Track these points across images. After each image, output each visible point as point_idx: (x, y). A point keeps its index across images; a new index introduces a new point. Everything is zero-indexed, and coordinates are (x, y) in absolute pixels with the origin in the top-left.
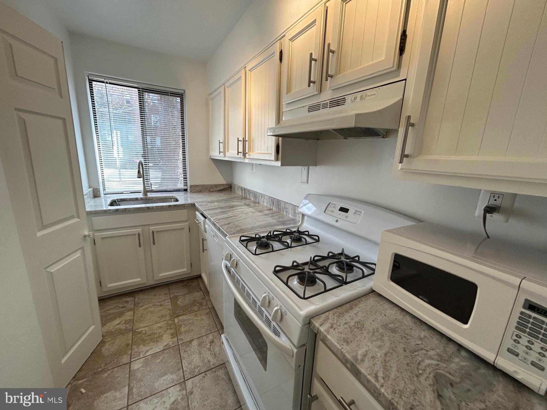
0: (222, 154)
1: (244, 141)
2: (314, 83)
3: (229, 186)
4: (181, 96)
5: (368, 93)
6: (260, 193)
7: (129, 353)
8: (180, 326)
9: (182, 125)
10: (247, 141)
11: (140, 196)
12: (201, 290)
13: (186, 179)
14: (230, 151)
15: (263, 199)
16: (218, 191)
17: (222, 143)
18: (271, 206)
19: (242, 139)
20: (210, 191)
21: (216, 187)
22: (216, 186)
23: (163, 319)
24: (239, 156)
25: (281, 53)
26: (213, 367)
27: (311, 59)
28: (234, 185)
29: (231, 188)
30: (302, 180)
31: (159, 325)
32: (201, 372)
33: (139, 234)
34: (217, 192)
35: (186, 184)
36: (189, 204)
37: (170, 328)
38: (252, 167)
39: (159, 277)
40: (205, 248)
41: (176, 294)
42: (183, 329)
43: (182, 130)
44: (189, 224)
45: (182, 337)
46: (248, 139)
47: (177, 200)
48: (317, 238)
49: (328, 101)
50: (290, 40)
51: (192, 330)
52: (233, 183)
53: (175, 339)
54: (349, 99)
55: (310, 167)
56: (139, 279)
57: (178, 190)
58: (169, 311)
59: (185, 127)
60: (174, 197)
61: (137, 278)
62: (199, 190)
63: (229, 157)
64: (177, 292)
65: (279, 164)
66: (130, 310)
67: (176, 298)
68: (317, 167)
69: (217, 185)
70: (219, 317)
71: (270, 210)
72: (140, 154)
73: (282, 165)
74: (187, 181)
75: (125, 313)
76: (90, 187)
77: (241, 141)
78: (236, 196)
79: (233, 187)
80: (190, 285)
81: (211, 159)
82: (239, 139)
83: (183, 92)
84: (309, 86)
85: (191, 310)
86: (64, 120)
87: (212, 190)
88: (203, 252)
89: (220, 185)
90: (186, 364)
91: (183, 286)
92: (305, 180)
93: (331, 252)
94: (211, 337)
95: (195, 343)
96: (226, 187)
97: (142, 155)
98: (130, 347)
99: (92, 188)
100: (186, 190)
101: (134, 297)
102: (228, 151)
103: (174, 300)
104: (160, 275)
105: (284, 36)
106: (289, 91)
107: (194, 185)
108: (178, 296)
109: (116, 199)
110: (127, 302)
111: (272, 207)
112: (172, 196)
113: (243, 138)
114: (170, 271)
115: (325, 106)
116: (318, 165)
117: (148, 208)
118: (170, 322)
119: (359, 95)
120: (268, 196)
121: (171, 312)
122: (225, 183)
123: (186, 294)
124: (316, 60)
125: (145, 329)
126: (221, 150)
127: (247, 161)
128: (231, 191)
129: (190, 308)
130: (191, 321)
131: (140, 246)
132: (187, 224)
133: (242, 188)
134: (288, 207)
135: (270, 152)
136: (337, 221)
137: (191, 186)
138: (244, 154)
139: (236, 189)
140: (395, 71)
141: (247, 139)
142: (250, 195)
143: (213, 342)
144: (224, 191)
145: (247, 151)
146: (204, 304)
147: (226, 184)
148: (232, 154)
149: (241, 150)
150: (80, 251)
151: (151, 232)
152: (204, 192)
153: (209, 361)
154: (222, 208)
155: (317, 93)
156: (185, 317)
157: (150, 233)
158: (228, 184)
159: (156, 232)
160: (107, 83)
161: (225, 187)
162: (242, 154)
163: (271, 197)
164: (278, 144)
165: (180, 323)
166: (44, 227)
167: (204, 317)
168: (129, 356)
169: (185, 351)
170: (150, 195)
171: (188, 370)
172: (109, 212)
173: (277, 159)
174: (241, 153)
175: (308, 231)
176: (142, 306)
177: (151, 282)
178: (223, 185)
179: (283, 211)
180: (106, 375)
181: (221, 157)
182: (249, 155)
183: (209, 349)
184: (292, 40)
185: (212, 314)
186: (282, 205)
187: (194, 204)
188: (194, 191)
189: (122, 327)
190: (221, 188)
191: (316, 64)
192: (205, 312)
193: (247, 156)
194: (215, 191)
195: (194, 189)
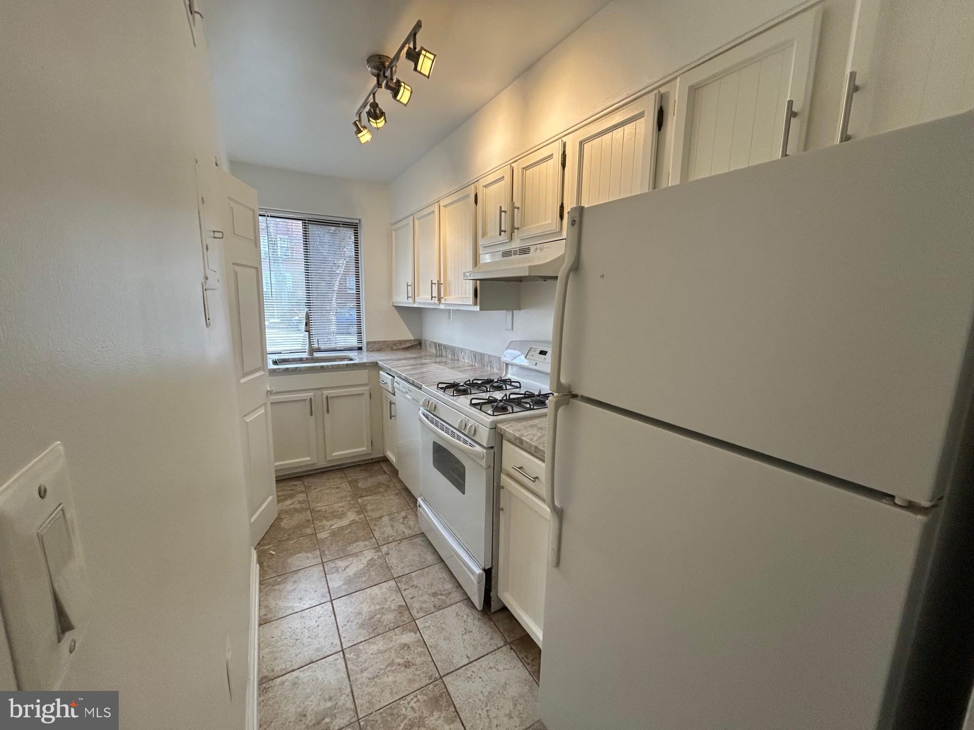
0: (410, 300)
1: (439, 284)
2: (505, 231)
3: (418, 343)
4: (355, 227)
5: (545, 245)
6: (459, 348)
7: (312, 526)
8: (365, 505)
9: (356, 263)
10: (442, 284)
11: (305, 355)
12: (385, 473)
13: (361, 333)
14: (421, 296)
15: (463, 354)
16: (402, 349)
17: (410, 286)
18: (472, 362)
19: (436, 282)
20: (392, 350)
21: (401, 344)
22: (400, 342)
23: (344, 500)
24: (433, 301)
25: (476, 196)
26: (408, 536)
27: (501, 211)
28: (425, 340)
29: (421, 346)
30: (507, 328)
31: (339, 504)
32: (395, 540)
33: (311, 399)
35: (360, 341)
36: (371, 363)
37: (354, 507)
38: (449, 316)
39: (332, 456)
40: (392, 414)
41: (355, 478)
42: (369, 507)
43: (356, 272)
44: (370, 389)
45: (369, 514)
46: (444, 282)
47: (351, 360)
48: (518, 385)
49: (518, 249)
50: (484, 186)
51: (380, 508)
52: (423, 338)
53: (362, 516)
54: (532, 249)
55: (515, 311)
56: (309, 459)
57: (350, 349)
58: (349, 493)
59: (360, 266)
60: (348, 356)
61: (306, 457)
62: (378, 349)
63: (420, 303)
64: (356, 476)
65: (477, 308)
66: (302, 492)
67: (356, 481)
68: (522, 311)
69: (402, 341)
70: (413, 492)
71: (472, 366)
72: (303, 303)
73: (481, 309)
74: (361, 336)
75: (295, 495)
77: (435, 284)
78: (427, 354)
79: (423, 345)
80: (371, 469)
81: (393, 307)
82: (433, 282)
83: (358, 222)
84: (500, 235)
85: (376, 492)
86: (257, 269)
87: (394, 348)
88: (391, 418)
89: (407, 341)
90: (378, 534)
91: (361, 470)
92: (510, 328)
93: (527, 392)
94: (403, 514)
95: (386, 519)
96: (414, 344)
97: (306, 303)
98: (312, 522)
100: (360, 349)
101: (302, 481)
102: (418, 295)
103: (353, 483)
104: (334, 454)
105: (478, 180)
106: (484, 234)
107: (372, 342)
108: (358, 479)
109: (278, 359)
110: (295, 485)
111: (474, 363)
112: (345, 356)
113: (438, 281)
114: (345, 450)
115: (515, 253)
116: (523, 309)
117: (322, 367)
118: (352, 502)
119: (539, 246)
120: (469, 350)
121: (351, 493)
122: (412, 338)
123: (368, 477)
124: (505, 212)
125: (325, 508)
126: (410, 295)
127: (442, 307)
128: (421, 348)
129: (375, 489)
130: (378, 501)
131: (312, 415)
132: (368, 388)
133: (435, 343)
134: (492, 360)
135: (469, 296)
136: (536, 364)
137: (368, 343)
138: (439, 300)
139: (427, 345)
140: (558, 232)
141: (442, 282)
142: (446, 351)
143: (406, 518)
144: (412, 349)
145: (442, 296)
146: (391, 486)
147: (414, 340)
148: (424, 299)
149: (435, 294)
150: (263, 407)
151: (324, 397)
152: (385, 351)
153: (404, 532)
154: (412, 365)
155: (507, 241)
156: (369, 498)
157: (323, 400)
158: (417, 340)
159: (331, 397)
160: (268, 216)
161: (412, 344)
162: (437, 299)
163: (473, 351)
164: (476, 287)
165: (365, 503)
166: (245, 375)
167: (391, 497)
168: (313, 529)
169: (375, 525)
170: (316, 355)
171: (381, 538)
172: (278, 371)
173: (475, 304)
174: (435, 297)
175: (510, 379)
176: (315, 489)
177: (322, 464)
178: (410, 340)
179: (487, 366)
180: (292, 542)
181: (409, 303)
182: (445, 300)
183: (403, 523)
184: (486, 186)
185: (403, 495)
186: (486, 359)
187: (377, 363)
188: (371, 349)
189: (298, 506)
190: (408, 345)
191: (505, 215)
192: (393, 492)
193: (443, 301)
194: (399, 349)
195: (371, 346)
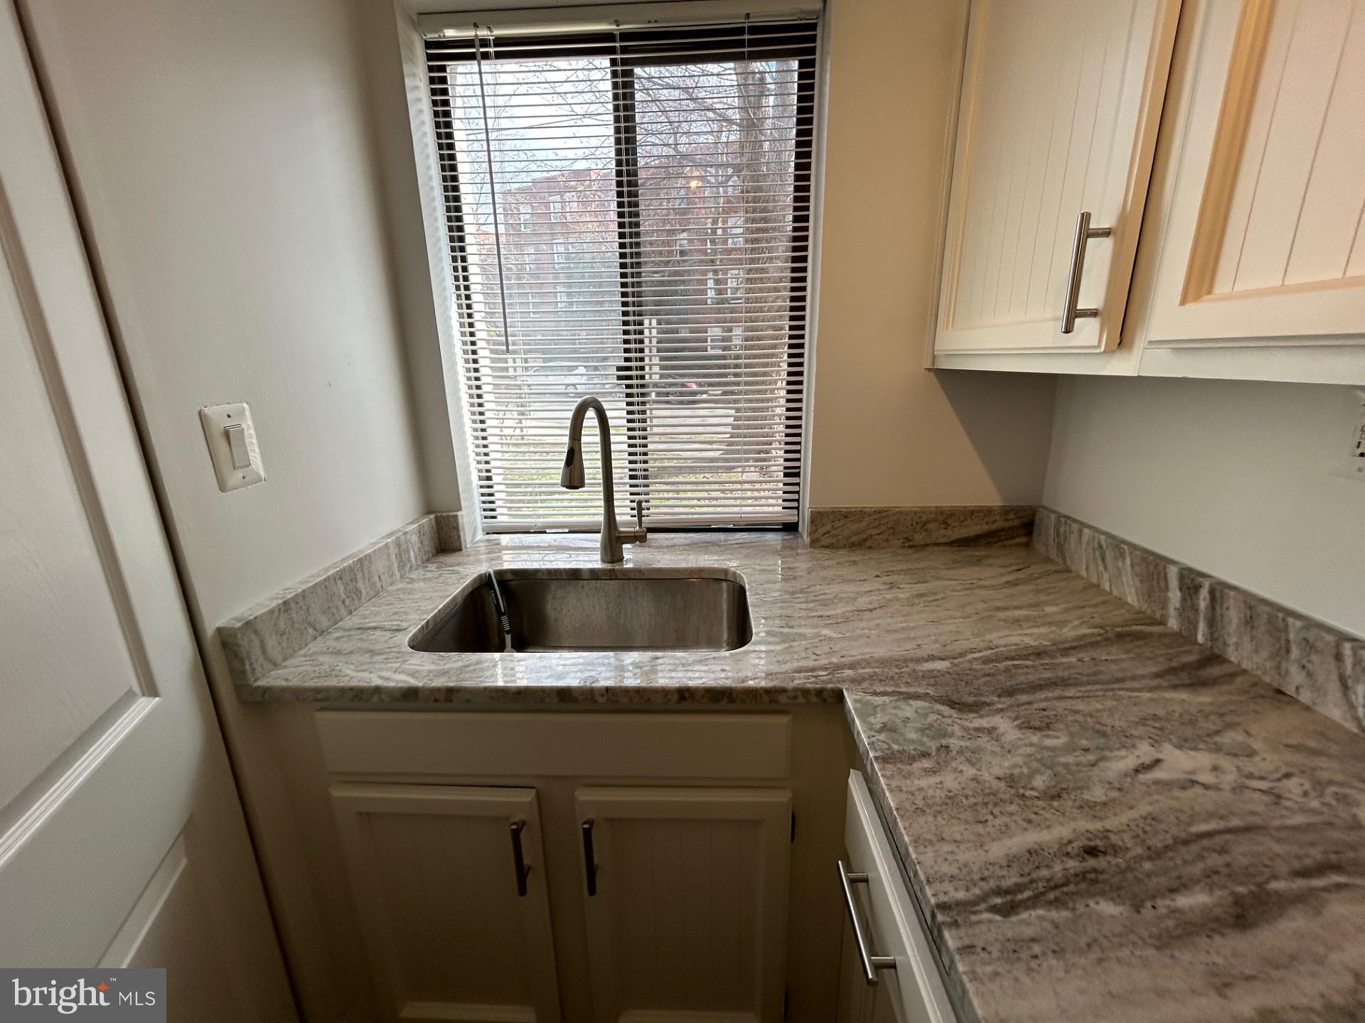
3: (1017, 522)
13: (798, 475)
16: (954, 543)
20: (911, 545)
21: (945, 522)
22: (946, 517)
28: (1054, 514)
29: (1030, 534)
34: (948, 549)
35: (793, 501)
52: (1045, 502)
62: (854, 539)
69: (952, 513)
74: (798, 484)
76: (428, 512)
79: (1041, 531)
81: (932, 374)
87: (919, 538)
89: (971, 513)
96: (1000, 524)
99: (432, 516)
100: (790, 528)
107: (833, 511)
122: (996, 501)
128: (1027, 545)
137: (817, 515)
139: (1060, 539)
144: (991, 545)
147: (1006, 511)
152: (878, 547)
158: (1016, 510)
161: (994, 527)
178: (988, 512)
187: (839, 696)
188: (827, 541)
190: (975, 528)
194: (938, 544)
195: (828, 528)
